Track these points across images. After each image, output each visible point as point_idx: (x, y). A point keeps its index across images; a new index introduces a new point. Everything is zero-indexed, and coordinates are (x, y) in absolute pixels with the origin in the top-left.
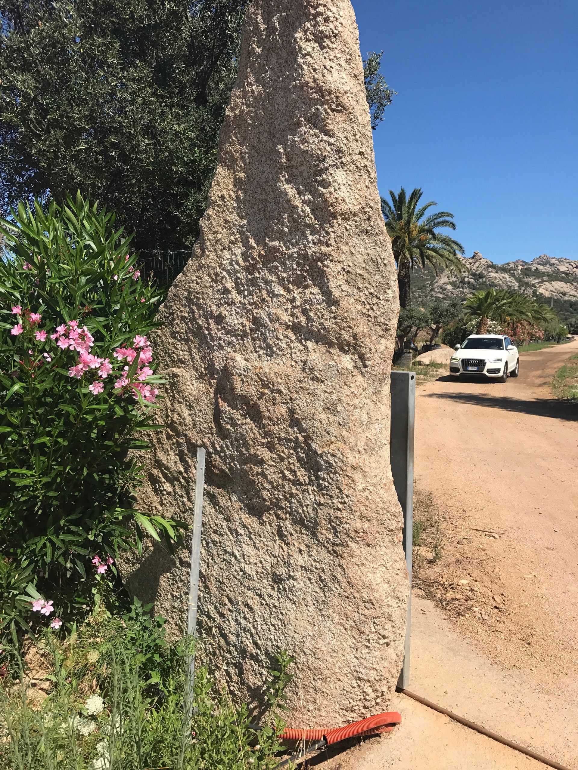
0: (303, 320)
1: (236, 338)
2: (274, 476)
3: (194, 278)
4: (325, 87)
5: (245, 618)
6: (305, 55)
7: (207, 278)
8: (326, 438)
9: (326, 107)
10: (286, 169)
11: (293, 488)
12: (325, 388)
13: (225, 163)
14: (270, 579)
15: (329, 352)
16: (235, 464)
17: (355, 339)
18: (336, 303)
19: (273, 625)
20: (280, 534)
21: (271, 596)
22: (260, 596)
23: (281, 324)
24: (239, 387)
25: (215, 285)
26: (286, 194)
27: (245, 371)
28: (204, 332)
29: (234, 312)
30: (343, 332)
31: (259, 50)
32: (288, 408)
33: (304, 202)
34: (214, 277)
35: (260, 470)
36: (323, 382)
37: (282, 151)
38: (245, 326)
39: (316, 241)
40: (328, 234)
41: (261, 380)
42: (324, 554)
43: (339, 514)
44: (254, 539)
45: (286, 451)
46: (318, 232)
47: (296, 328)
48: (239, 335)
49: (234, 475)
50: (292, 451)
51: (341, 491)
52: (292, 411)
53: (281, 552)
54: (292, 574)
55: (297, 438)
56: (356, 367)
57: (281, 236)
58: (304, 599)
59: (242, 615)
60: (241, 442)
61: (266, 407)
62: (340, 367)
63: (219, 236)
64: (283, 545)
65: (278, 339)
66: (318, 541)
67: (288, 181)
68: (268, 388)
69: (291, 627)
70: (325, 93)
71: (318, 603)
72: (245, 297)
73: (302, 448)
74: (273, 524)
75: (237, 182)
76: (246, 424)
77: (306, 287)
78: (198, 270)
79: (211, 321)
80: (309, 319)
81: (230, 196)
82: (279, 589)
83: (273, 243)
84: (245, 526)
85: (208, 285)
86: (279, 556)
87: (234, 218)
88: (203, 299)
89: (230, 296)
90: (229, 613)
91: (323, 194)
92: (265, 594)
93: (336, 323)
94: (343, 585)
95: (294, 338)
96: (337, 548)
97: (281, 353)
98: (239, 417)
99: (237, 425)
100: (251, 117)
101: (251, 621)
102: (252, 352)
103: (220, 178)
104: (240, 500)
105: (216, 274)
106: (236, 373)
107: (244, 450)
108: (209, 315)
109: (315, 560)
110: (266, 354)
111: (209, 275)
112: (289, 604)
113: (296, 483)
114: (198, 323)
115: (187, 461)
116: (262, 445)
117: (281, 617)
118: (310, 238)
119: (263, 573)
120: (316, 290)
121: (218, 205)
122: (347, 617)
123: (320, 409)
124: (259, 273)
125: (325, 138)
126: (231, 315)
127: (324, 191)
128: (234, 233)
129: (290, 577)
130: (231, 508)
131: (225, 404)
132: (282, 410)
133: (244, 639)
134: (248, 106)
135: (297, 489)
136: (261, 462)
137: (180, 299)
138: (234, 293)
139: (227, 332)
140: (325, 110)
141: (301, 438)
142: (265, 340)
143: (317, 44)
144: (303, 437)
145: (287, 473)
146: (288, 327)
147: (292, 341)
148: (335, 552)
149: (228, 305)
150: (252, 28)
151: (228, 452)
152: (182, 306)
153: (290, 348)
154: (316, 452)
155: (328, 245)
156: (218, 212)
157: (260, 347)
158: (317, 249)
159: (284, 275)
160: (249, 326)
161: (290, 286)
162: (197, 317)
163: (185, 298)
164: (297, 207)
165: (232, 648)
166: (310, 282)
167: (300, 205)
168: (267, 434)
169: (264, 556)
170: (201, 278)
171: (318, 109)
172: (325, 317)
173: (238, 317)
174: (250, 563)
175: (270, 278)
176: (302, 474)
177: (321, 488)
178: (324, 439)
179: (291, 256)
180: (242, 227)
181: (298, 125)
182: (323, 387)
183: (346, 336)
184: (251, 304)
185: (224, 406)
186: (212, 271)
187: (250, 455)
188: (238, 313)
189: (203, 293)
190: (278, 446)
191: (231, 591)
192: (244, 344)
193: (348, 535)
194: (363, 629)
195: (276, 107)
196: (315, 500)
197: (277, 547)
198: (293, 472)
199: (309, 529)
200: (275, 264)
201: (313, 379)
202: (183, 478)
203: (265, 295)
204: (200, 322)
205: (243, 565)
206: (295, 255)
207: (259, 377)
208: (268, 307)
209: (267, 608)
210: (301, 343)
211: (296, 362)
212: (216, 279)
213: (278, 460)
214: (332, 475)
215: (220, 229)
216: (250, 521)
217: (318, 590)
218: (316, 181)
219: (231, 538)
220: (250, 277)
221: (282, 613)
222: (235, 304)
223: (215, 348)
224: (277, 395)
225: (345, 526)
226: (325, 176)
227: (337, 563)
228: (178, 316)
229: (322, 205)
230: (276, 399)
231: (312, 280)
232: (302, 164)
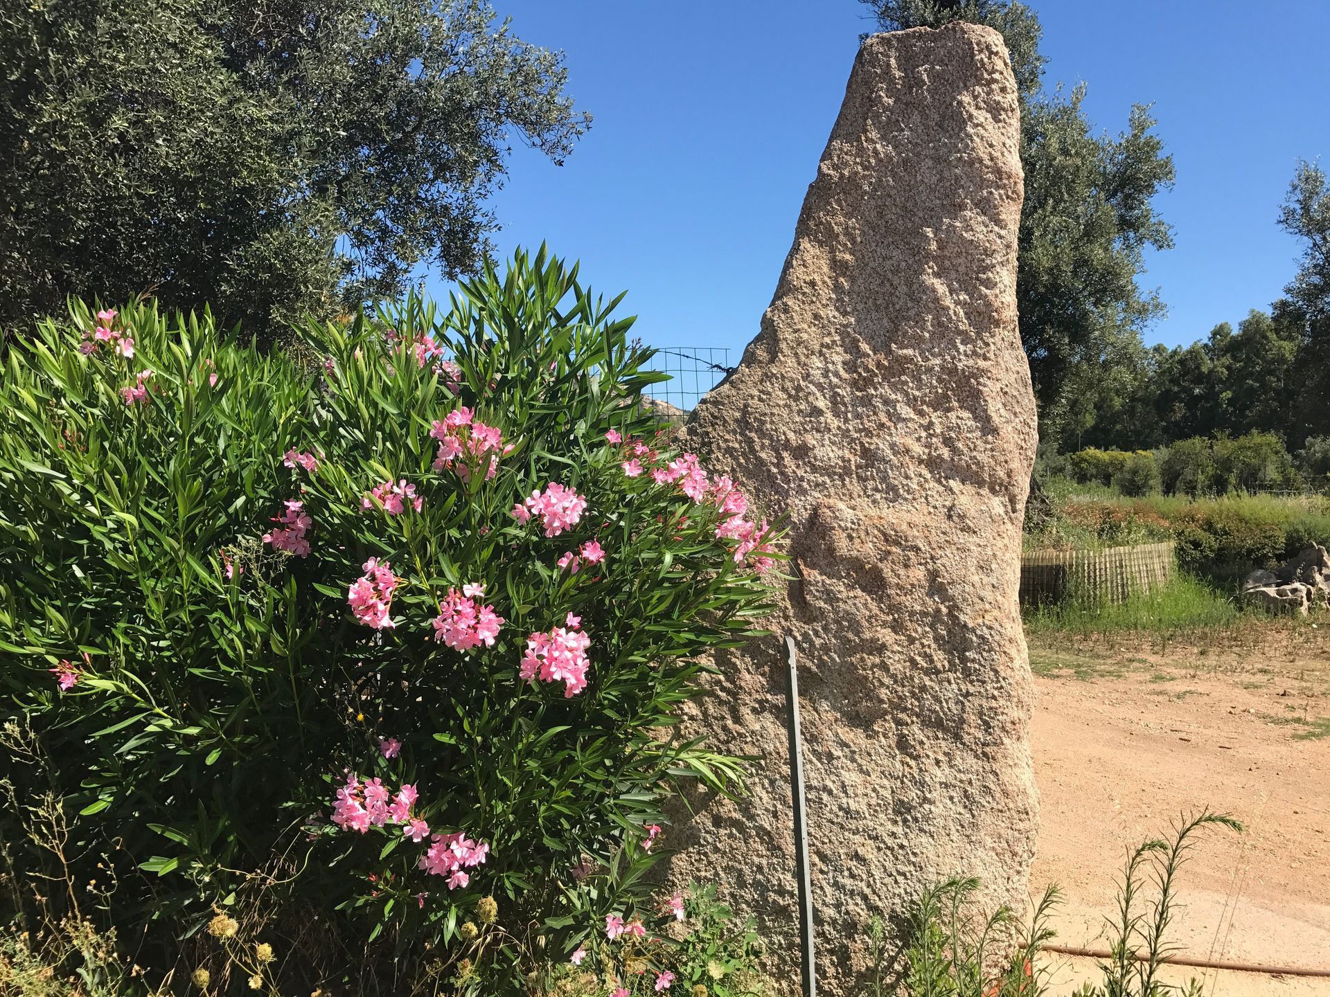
0: (945, 453)
1: (829, 476)
2: (899, 666)
3: (756, 393)
4: (1005, 169)
5: (852, 876)
6: (977, 125)
7: (780, 393)
8: (980, 605)
9: (1002, 192)
10: (935, 259)
11: (926, 679)
12: (978, 540)
13: (816, 237)
14: (890, 811)
15: (978, 494)
16: (830, 657)
17: (1009, 476)
18: (995, 431)
19: (904, 874)
20: (903, 744)
21: (893, 835)
22: (876, 838)
23: (912, 457)
24: (843, 545)
25: (793, 404)
26: (934, 290)
27: (853, 523)
28: (769, 471)
29: (827, 442)
30: (998, 468)
31: (891, 101)
32: (928, 570)
33: (957, 303)
34: (793, 392)
35: (877, 660)
36: (975, 532)
37: (931, 235)
38: (849, 461)
39: (969, 353)
40: (987, 344)
41: (884, 534)
42: (971, 760)
43: (994, 704)
44: (859, 761)
45: (919, 629)
46: (973, 342)
47: (933, 463)
48: (835, 473)
49: (827, 673)
50: (927, 629)
51: (996, 672)
52: (933, 575)
53: (907, 769)
54: (928, 796)
55: (938, 611)
56: (1006, 512)
57: (917, 342)
58: (944, 828)
59: (846, 873)
60: (846, 624)
61: (893, 571)
62: (993, 512)
63: (805, 336)
64: (908, 759)
65: (907, 477)
66: (964, 744)
67: (937, 275)
68: (898, 544)
69: (931, 869)
70: (1004, 176)
71: (963, 827)
72: (846, 421)
73: (943, 623)
74: (890, 734)
75: (838, 267)
76: (855, 597)
77: (949, 410)
78: (761, 381)
79: (785, 454)
80: (954, 450)
81: (824, 282)
82: (905, 821)
83: (905, 351)
84: (844, 744)
85: (782, 403)
86: (904, 776)
87: (831, 312)
88: (772, 422)
89: (822, 419)
90: (821, 876)
91: (986, 296)
92: (884, 834)
93: (993, 456)
94: (998, 795)
95: (929, 476)
96: (987, 749)
97: (910, 497)
98: (842, 589)
99: (838, 600)
100: (871, 183)
101: (864, 877)
102: (859, 496)
103: (807, 257)
104: (834, 708)
105: (798, 388)
106: (840, 526)
107: (851, 636)
108: (779, 447)
109: (960, 771)
110: (886, 499)
111: (784, 389)
112: (924, 839)
113: (933, 671)
114: (758, 458)
115: (734, 664)
116: (884, 625)
117: (913, 859)
118: (962, 348)
119: (879, 805)
120: (966, 414)
121: (804, 294)
122: (1000, 837)
123: (973, 569)
124: (876, 389)
125: (996, 229)
126: (823, 446)
127: (988, 292)
128: (829, 334)
129: (925, 800)
130: (818, 722)
131: (816, 572)
132: (919, 574)
133: (851, 907)
134: (865, 168)
135: (931, 680)
136: (881, 649)
137: (725, 421)
138: (829, 415)
139: (815, 469)
140: (1000, 195)
141: (944, 610)
142: (884, 479)
143: (989, 116)
144: (947, 607)
145: (918, 659)
146: (921, 462)
147: (926, 481)
148: (984, 754)
149: (818, 431)
150: (879, 71)
151: (818, 642)
152: (728, 432)
153: (925, 489)
154: (965, 626)
155: (986, 358)
156: (803, 303)
157: (876, 490)
158: (971, 362)
159: (917, 393)
160: (855, 460)
161: (925, 407)
162: (758, 448)
163: (736, 421)
164: (949, 308)
165: (826, 927)
166: (956, 404)
167: (952, 306)
168: (893, 608)
169: (878, 781)
170: (769, 394)
171: (991, 193)
172: (979, 448)
173: (834, 448)
174: (856, 795)
175: (893, 396)
176: (940, 658)
177: (967, 673)
178: (977, 607)
179: (930, 370)
180: (846, 326)
181: (962, 207)
182: (975, 539)
183: (1001, 473)
184: (860, 431)
185: (813, 575)
186: (788, 384)
187: (862, 640)
188: (834, 443)
189: (773, 414)
190: (909, 623)
191: (823, 843)
192: (844, 485)
193: (1003, 729)
194: (1017, 849)
195: (919, 178)
196: (960, 690)
197: (898, 765)
198: (926, 656)
199: (949, 731)
200: (903, 378)
201: (962, 530)
202: (723, 689)
203: (883, 418)
204: (763, 455)
205: (844, 800)
206: (937, 369)
207: (879, 530)
208: (890, 435)
209: (888, 852)
210: (940, 483)
211: (935, 507)
212: (796, 394)
213: (906, 643)
214: (985, 654)
215: (805, 326)
216: (852, 735)
217: (962, 811)
218: (977, 279)
219: (819, 765)
220: (858, 394)
221: (915, 854)
222: (829, 430)
223: (792, 492)
224: (911, 554)
225: (1000, 718)
226: (990, 275)
227: (988, 768)
228: (719, 448)
229: (983, 308)
230: (909, 559)
231: (959, 401)
232: (959, 254)
